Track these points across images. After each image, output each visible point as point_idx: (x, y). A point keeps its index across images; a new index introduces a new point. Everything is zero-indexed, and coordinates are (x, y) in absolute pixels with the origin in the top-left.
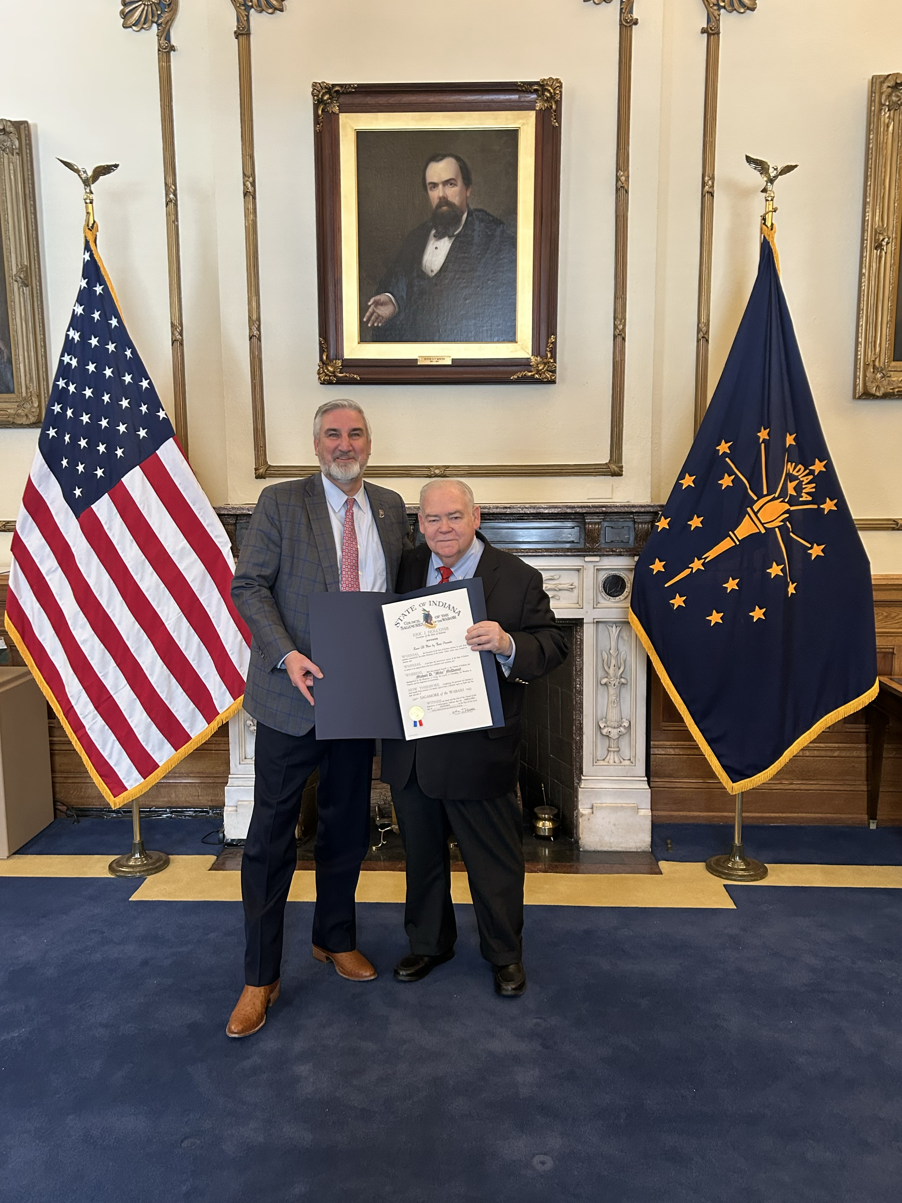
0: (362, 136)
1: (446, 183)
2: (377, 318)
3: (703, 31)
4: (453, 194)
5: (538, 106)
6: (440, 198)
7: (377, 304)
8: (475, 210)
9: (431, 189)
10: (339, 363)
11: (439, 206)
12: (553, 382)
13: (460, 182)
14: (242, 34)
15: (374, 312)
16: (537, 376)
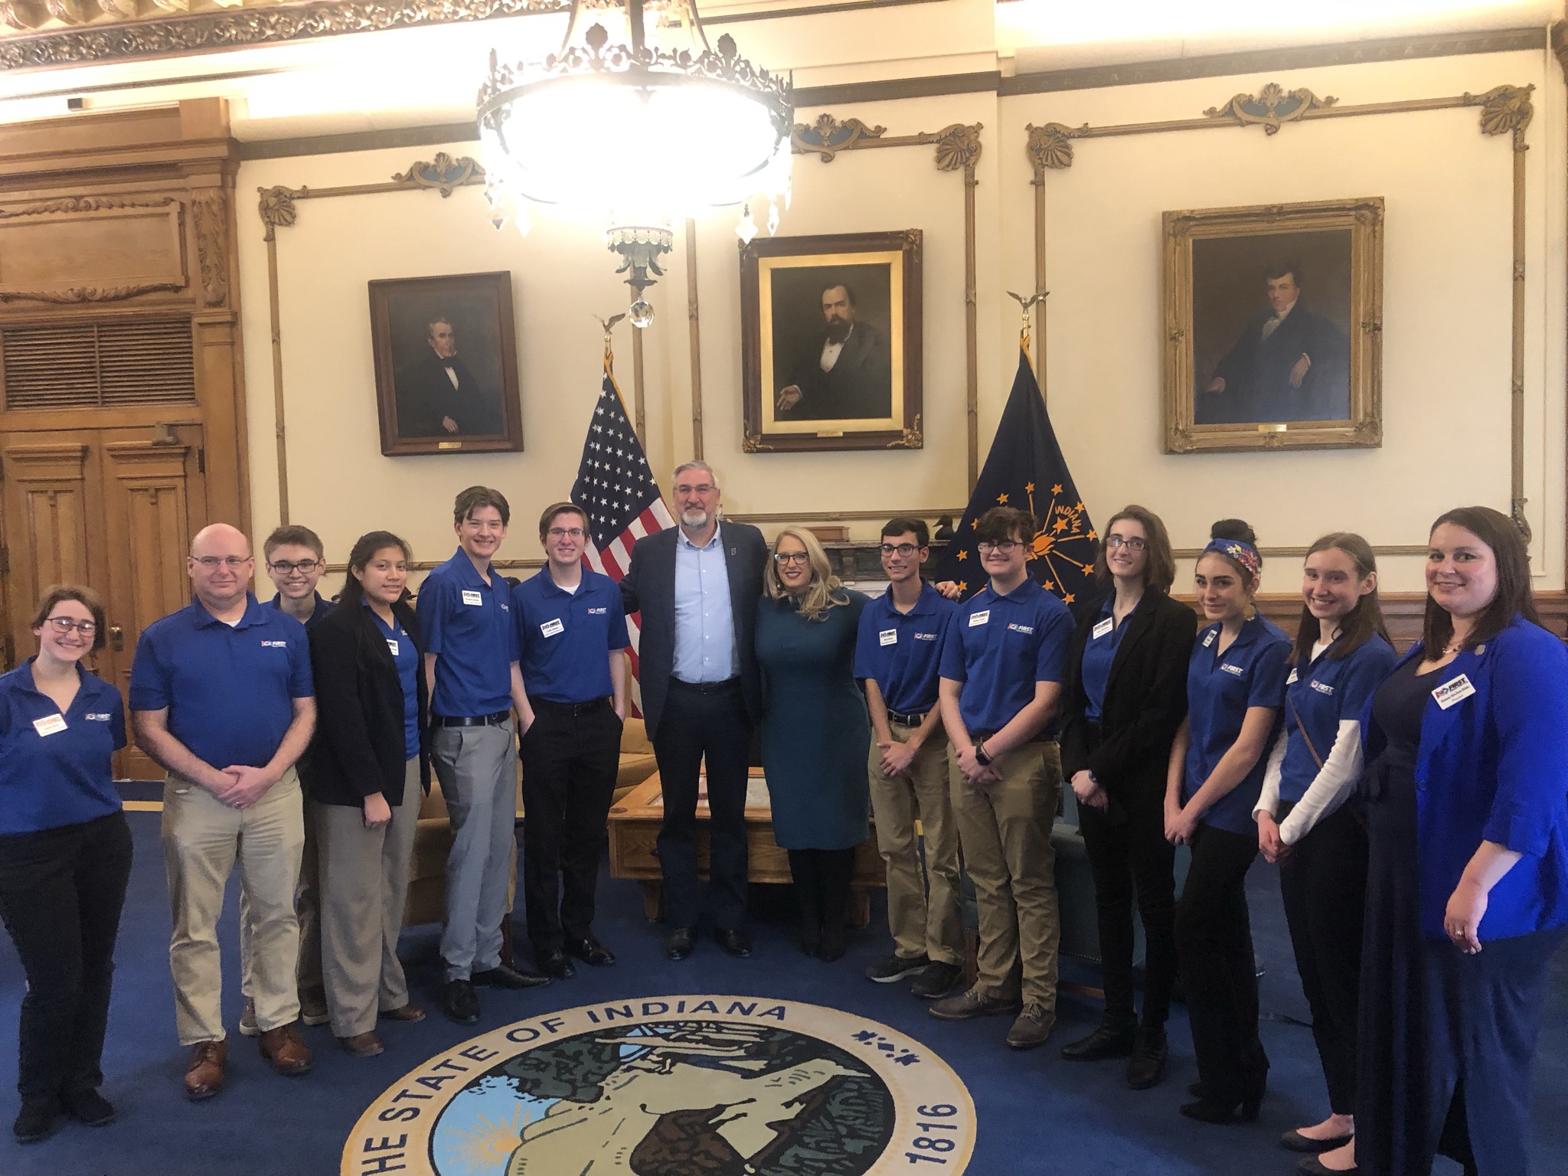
0: (776, 273)
1: (837, 304)
2: (788, 403)
5: (905, 247)
6: (833, 315)
7: (787, 393)
8: (860, 323)
9: (827, 309)
11: (832, 321)
13: (848, 303)
15: (785, 399)
16: (908, 443)
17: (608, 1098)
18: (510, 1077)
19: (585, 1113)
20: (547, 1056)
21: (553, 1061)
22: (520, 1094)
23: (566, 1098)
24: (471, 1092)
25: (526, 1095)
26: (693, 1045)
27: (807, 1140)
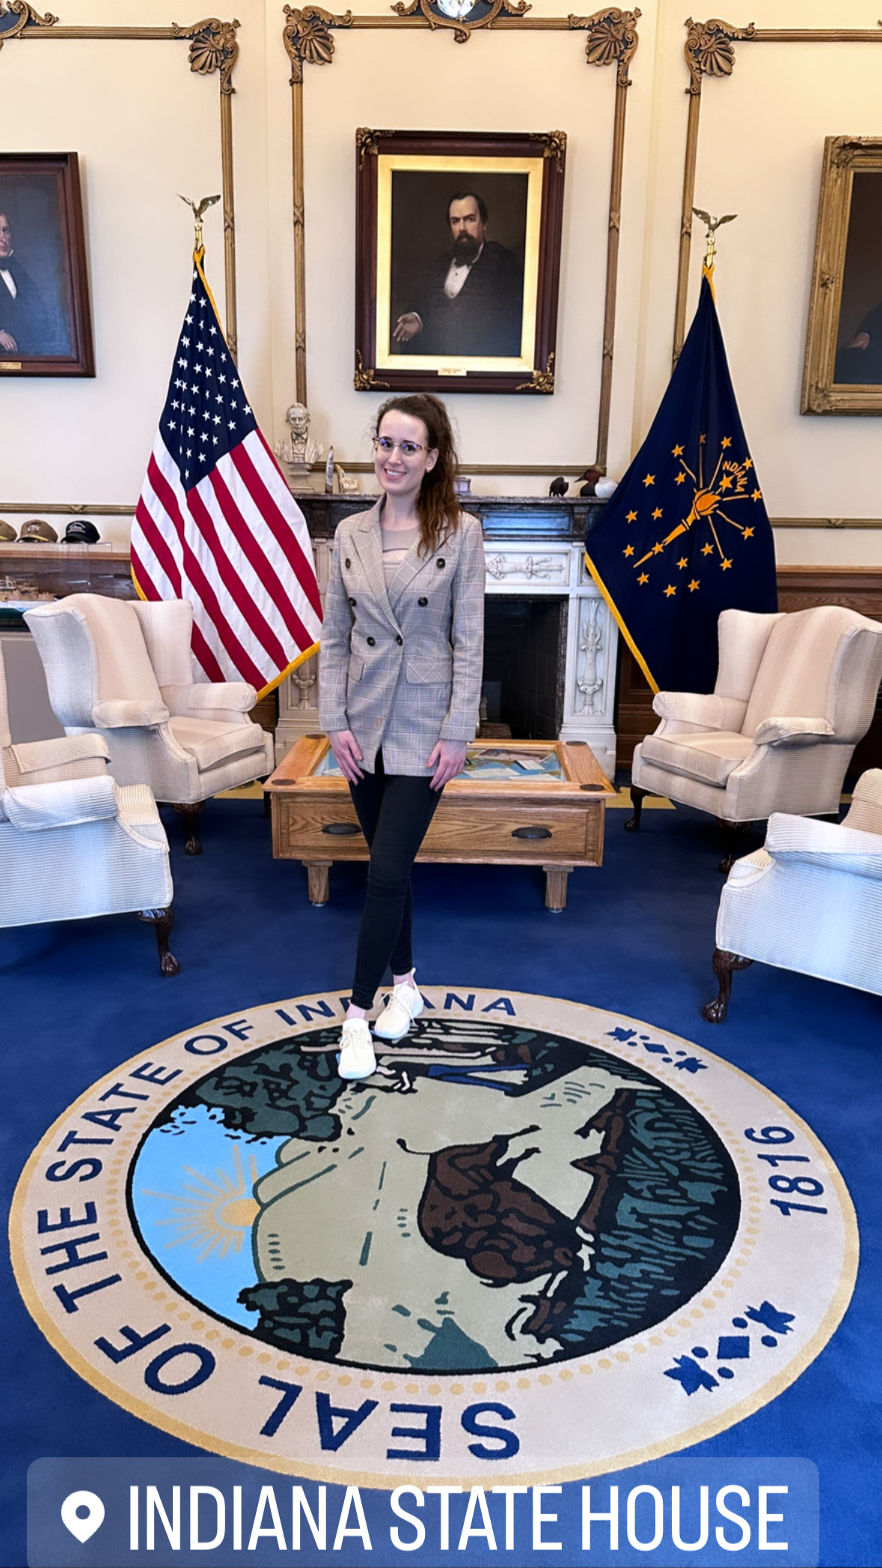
0: (397, 176)
2: (405, 334)
3: (688, 91)
4: (472, 227)
5: (547, 154)
6: (461, 231)
8: (490, 242)
9: (454, 223)
10: (372, 372)
11: (460, 238)
12: (551, 393)
13: (478, 218)
14: (297, 82)
15: (402, 328)
16: (538, 387)
17: (350, 1132)
18: (210, 1106)
19: (327, 1158)
20: (247, 1074)
21: (259, 1079)
22: (231, 1132)
23: (295, 1135)
24: (162, 1131)
25: (240, 1133)
26: (425, 1051)
27: (636, 1186)
